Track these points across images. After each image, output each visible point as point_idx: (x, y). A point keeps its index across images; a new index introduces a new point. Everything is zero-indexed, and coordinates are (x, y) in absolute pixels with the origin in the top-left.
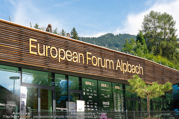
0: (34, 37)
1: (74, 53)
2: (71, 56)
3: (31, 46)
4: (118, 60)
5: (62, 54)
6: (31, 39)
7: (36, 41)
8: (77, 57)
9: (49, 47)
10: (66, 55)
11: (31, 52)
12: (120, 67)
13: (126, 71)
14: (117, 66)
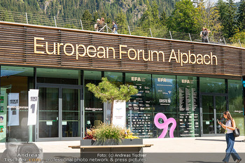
0: (41, 35)
1: (100, 47)
2: (95, 51)
3: (36, 45)
4: (173, 50)
5: (81, 51)
6: (35, 38)
7: (43, 39)
8: (104, 52)
9: (62, 44)
10: (87, 51)
11: (36, 52)
12: (176, 58)
13: (186, 62)
14: (171, 57)
